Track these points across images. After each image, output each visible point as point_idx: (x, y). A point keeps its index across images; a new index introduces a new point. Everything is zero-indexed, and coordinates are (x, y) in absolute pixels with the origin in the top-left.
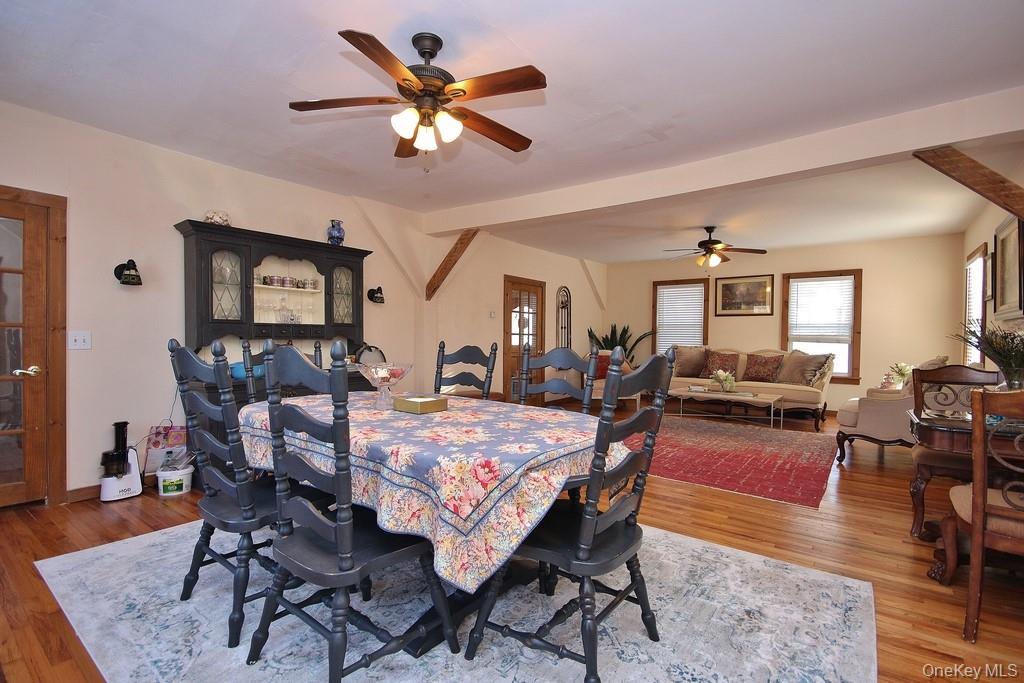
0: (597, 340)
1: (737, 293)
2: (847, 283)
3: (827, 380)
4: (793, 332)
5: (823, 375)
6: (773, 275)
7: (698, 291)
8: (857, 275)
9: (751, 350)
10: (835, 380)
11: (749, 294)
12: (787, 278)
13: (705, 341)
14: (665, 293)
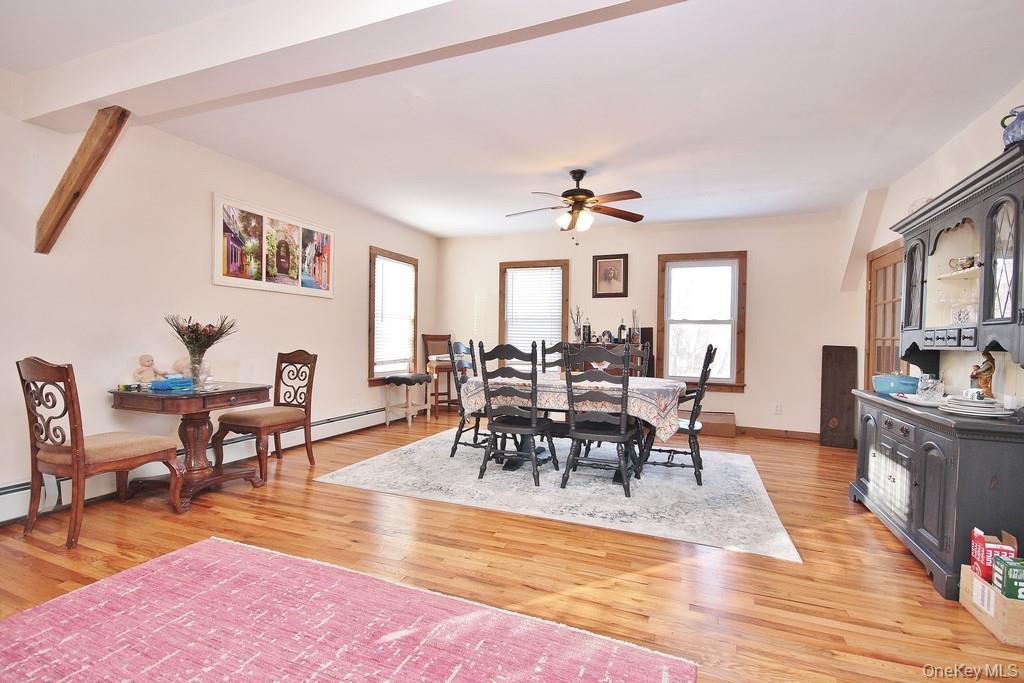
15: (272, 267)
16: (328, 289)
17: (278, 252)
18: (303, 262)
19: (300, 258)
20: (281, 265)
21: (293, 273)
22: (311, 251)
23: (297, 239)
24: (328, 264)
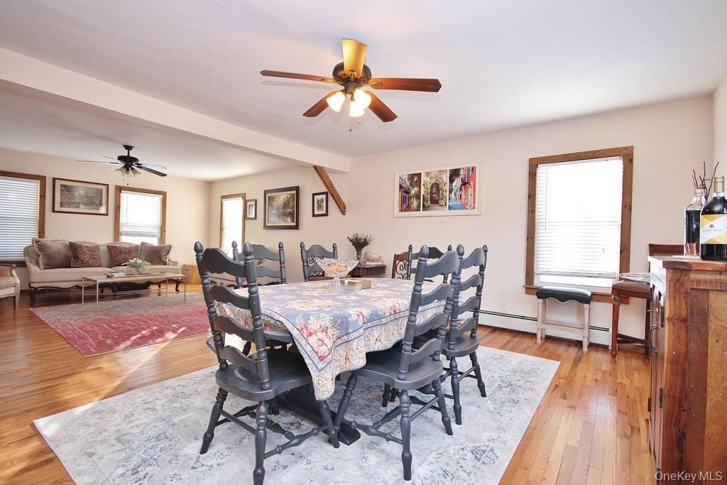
1: (76, 194)
4: (123, 229)
6: (107, 185)
7: (33, 186)
8: (163, 195)
11: (87, 196)
12: (119, 189)
15: (427, 201)
16: (474, 208)
17: (431, 192)
18: (450, 192)
19: (448, 191)
20: (434, 199)
21: (442, 202)
22: (457, 183)
23: (446, 178)
24: (474, 189)
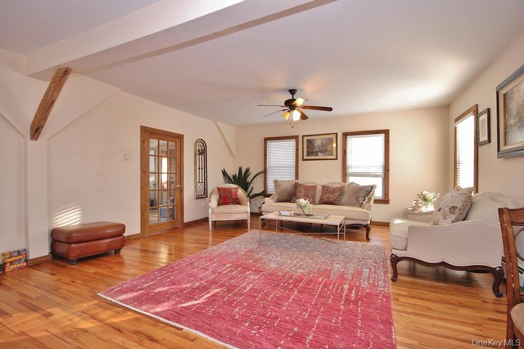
0: (229, 177)
1: (316, 145)
2: (381, 138)
3: (372, 202)
4: (350, 170)
5: (370, 199)
6: (337, 134)
7: (292, 144)
8: (386, 132)
9: (324, 183)
10: (377, 201)
11: (323, 145)
12: (345, 135)
13: (297, 177)
14: (272, 145)
